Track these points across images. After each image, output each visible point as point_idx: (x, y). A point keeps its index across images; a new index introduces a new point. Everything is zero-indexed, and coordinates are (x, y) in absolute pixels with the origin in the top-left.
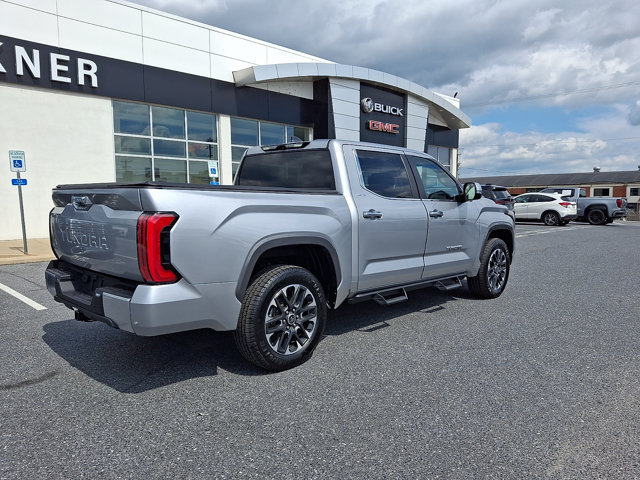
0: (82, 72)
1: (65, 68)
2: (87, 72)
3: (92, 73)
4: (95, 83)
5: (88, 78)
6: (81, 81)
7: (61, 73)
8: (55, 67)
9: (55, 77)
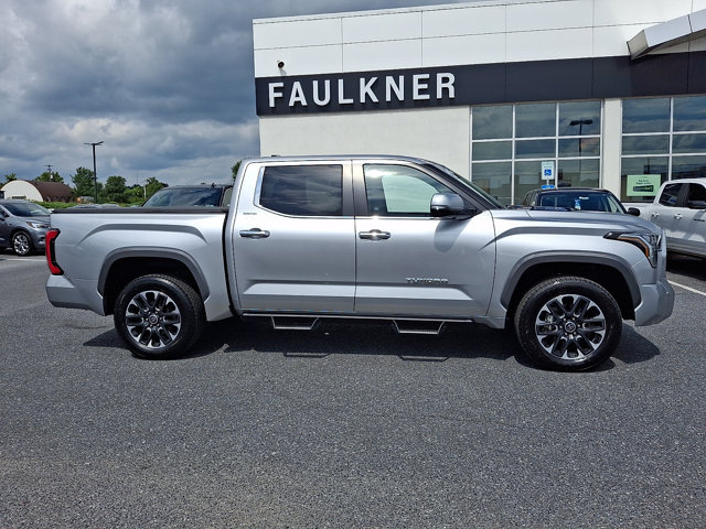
0: (440, 86)
1: (425, 86)
2: (445, 85)
3: (449, 85)
4: (452, 95)
5: (445, 90)
6: (439, 96)
7: (421, 92)
8: (416, 87)
9: (416, 96)
